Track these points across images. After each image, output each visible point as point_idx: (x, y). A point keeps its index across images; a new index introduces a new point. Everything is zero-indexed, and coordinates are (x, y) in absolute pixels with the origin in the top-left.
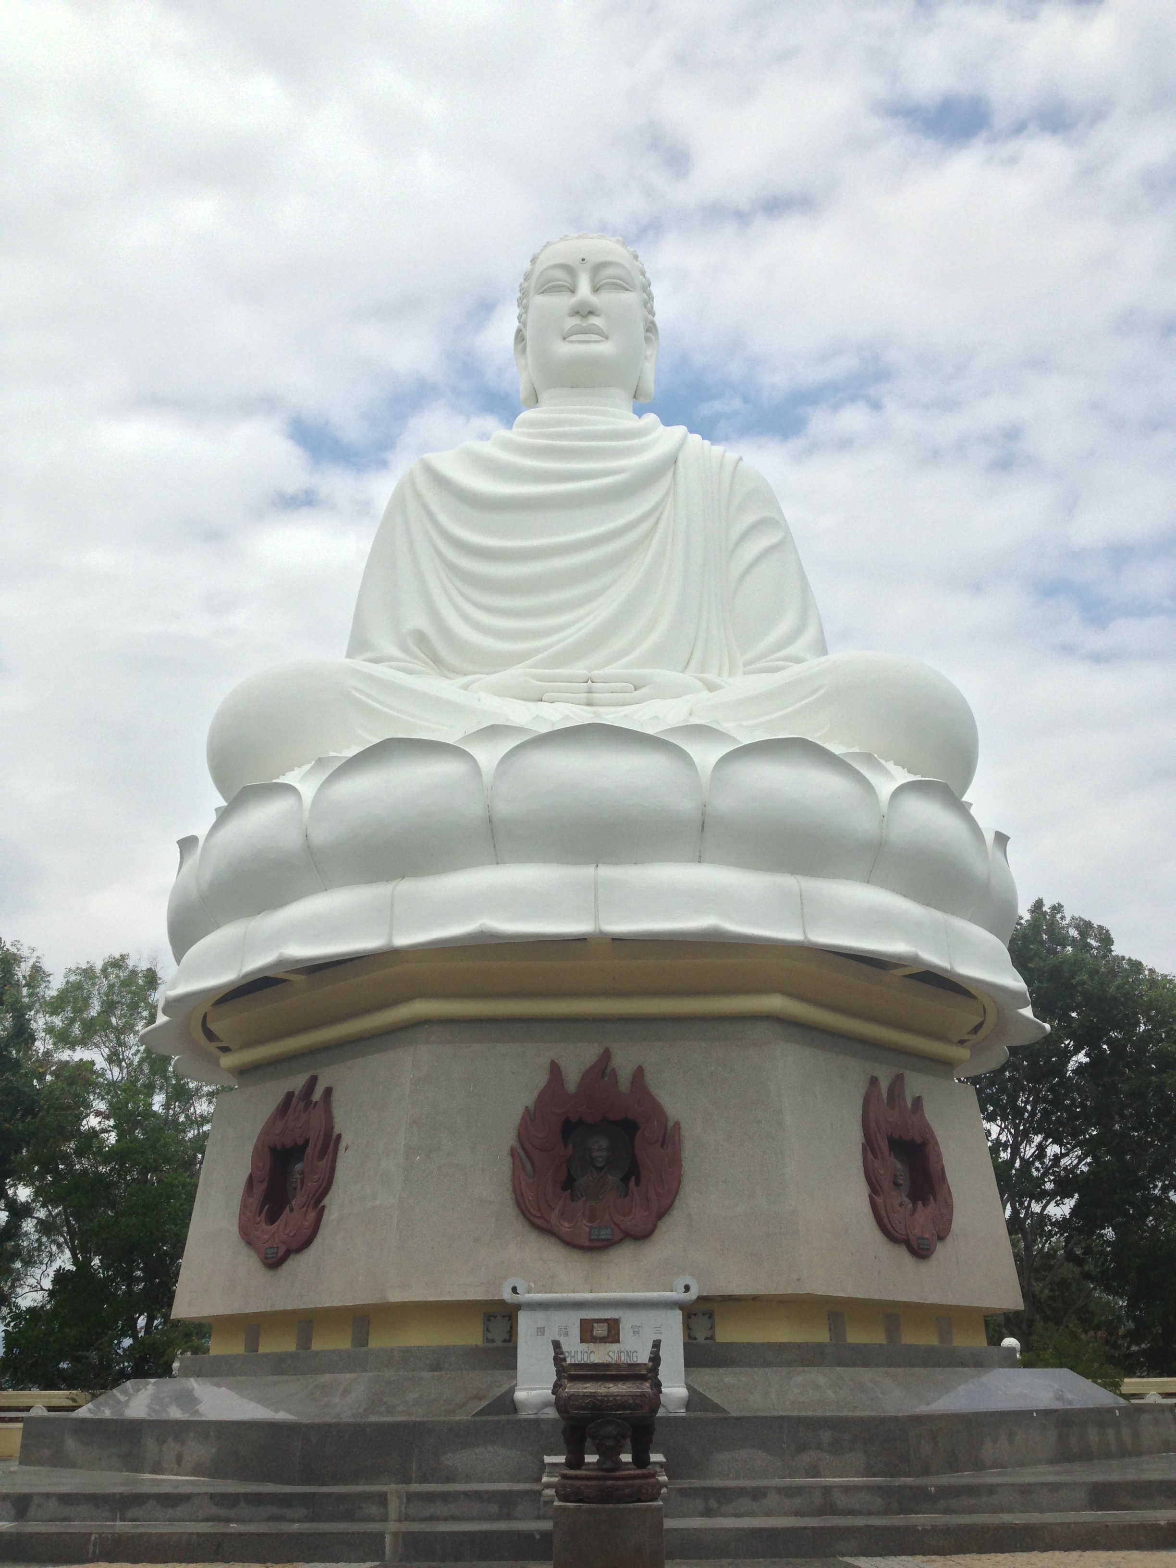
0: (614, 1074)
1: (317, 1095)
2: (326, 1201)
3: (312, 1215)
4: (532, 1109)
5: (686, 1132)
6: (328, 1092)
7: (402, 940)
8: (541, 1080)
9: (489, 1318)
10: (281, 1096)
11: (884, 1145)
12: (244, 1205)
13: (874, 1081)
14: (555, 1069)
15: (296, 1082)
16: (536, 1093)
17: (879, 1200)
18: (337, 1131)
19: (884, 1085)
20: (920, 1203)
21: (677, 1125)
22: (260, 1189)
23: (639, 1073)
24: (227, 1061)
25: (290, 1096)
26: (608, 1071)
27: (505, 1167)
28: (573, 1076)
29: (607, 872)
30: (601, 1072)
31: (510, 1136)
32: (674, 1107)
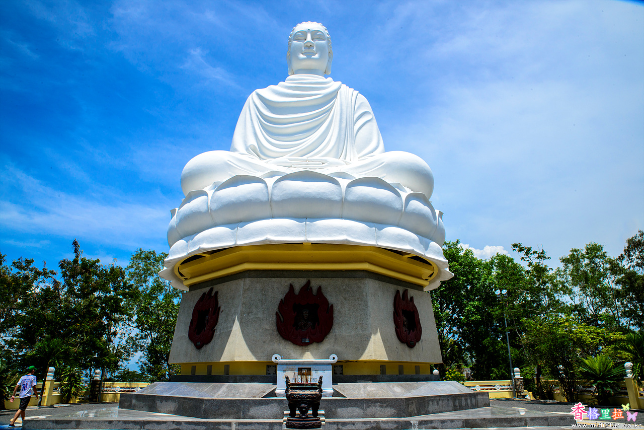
0: (311, 288)
1: (213, 294)
2: (215, 328)
3: (211, 333)
4: (283, 300)
5: (335, 308)
6: (217, 293)
7: (240, 243)
8: (287, 290)
9: (268, 367)
10: (202, 294)
11: (401, 313)
12: (190, 329)
13: (398, 292)
14: (291, 287)
15: (207, 290)
16: (285, 294)
17: (398, 330)
18: (219, 306)
19: (401, 293)
20: (411, 331)
21: (332, 305)
22: (195, 323)
23: (320, 288)
24: (186, 282)
25: (204, 294)
26: (309, 288)
27: (274, 319)
28: (297, 289)
30: (307, 287)
31: (276, 309)
32: (331, 299)
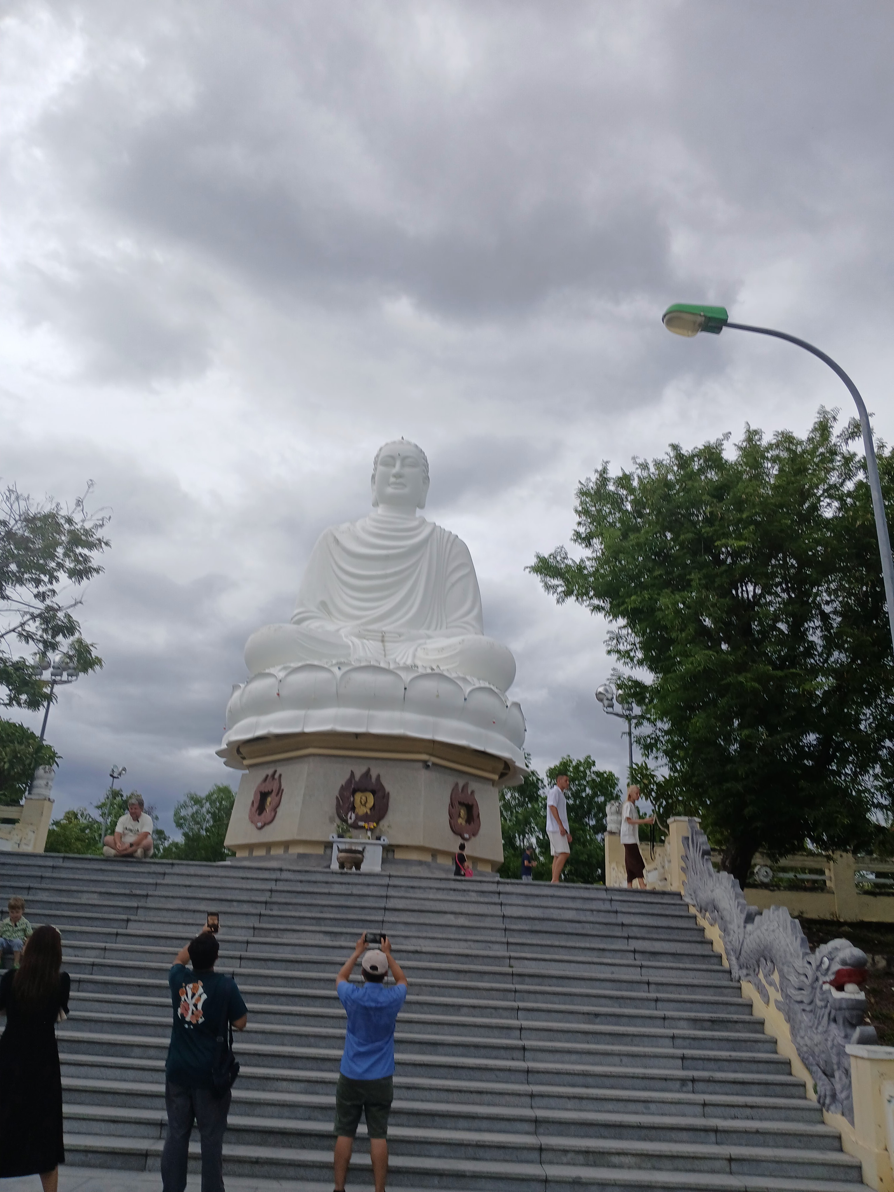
0: (371, 776)
1: (277, 776)
2: (278, 810)
3: (273, 814)
4: (344, 786)
5: (391, 795)
6: (280, 776)
7: (307, 730)
8: (348, 776)
9: (326, 847)
10: (264, 776)
11: (457, 804)
12: (251, 809)
13: (457, 784)
14: (352, 773)
15: (270, 772)
16: (345, 780)
17: (452, 821)
18: (282, 787)
19: (461, 786)
20: (468, 824)
21: (389, 793)
22: (256, 805)
23: (378, 777)
24: (246, 762)
25: (267, 776)
26: (369, 775)
27: (335, 802)
28: (357, 776)
29: (372, 712)
30: (367, 774)
31: (336, 793)
32: (388, 787)
